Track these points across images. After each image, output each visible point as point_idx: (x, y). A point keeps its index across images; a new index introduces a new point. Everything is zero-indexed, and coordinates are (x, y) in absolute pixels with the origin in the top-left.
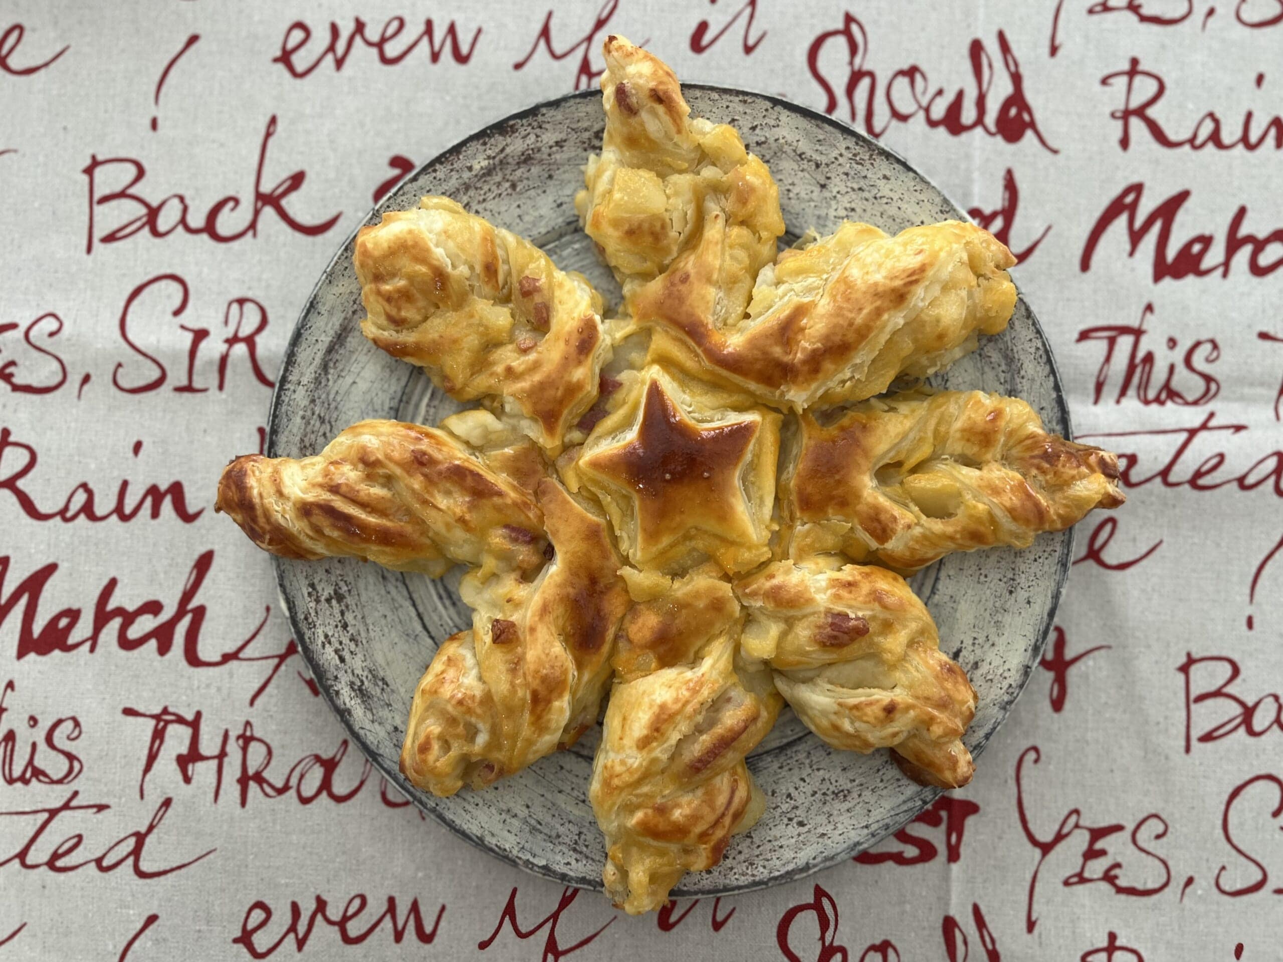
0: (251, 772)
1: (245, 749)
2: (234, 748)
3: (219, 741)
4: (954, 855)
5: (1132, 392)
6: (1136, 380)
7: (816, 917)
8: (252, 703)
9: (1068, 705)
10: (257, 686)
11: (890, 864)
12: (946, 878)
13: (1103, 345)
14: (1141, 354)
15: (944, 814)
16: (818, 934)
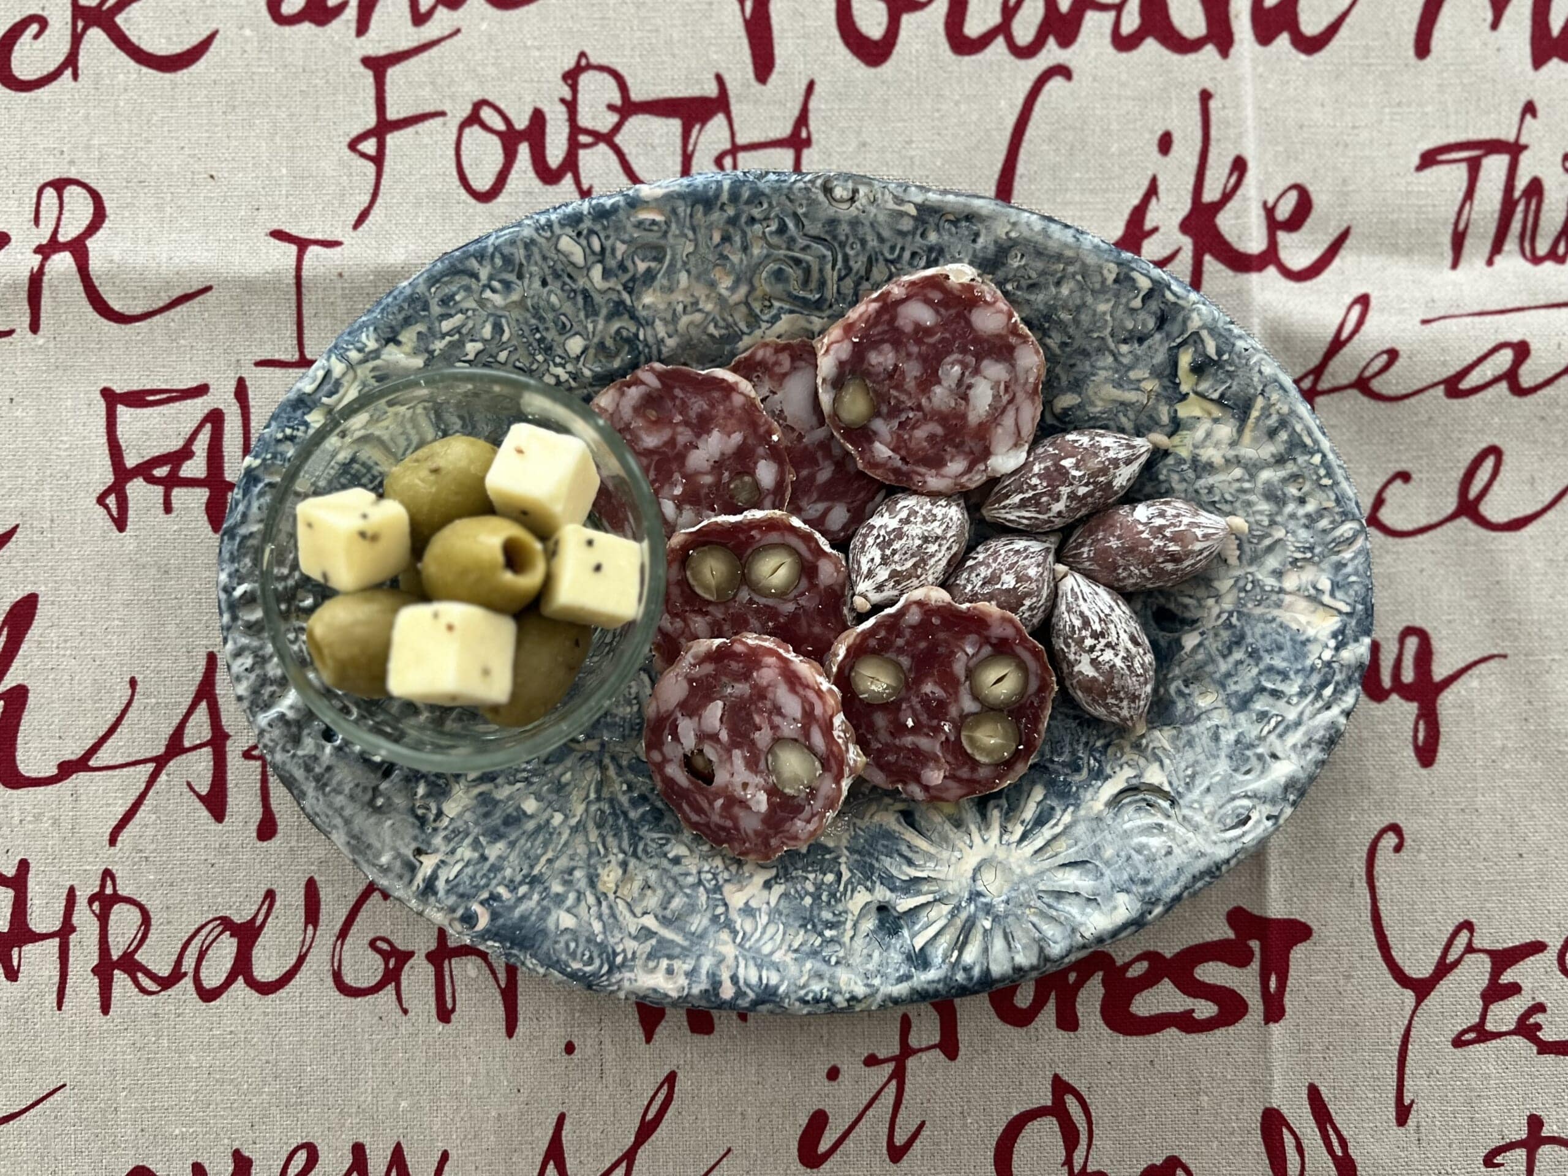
0: (115, 955)
1: (103, 919)
2: (85, 919)
3: (60, 906)
4: (1274, 1011)
5: (1511, 244)
6: (1516, 226)
7: (1057, 1128)
8: (113, 841)
9: (1443, 753)
10: (120, 811)
11: (1173, 1032)
12: (1264, 1047)
13: (1460, 172)
14: (1521, 184)
15: (1255, 945)
16: (1062, 1155)
